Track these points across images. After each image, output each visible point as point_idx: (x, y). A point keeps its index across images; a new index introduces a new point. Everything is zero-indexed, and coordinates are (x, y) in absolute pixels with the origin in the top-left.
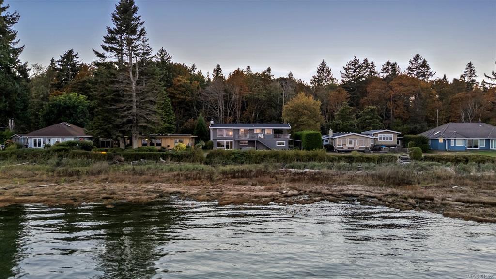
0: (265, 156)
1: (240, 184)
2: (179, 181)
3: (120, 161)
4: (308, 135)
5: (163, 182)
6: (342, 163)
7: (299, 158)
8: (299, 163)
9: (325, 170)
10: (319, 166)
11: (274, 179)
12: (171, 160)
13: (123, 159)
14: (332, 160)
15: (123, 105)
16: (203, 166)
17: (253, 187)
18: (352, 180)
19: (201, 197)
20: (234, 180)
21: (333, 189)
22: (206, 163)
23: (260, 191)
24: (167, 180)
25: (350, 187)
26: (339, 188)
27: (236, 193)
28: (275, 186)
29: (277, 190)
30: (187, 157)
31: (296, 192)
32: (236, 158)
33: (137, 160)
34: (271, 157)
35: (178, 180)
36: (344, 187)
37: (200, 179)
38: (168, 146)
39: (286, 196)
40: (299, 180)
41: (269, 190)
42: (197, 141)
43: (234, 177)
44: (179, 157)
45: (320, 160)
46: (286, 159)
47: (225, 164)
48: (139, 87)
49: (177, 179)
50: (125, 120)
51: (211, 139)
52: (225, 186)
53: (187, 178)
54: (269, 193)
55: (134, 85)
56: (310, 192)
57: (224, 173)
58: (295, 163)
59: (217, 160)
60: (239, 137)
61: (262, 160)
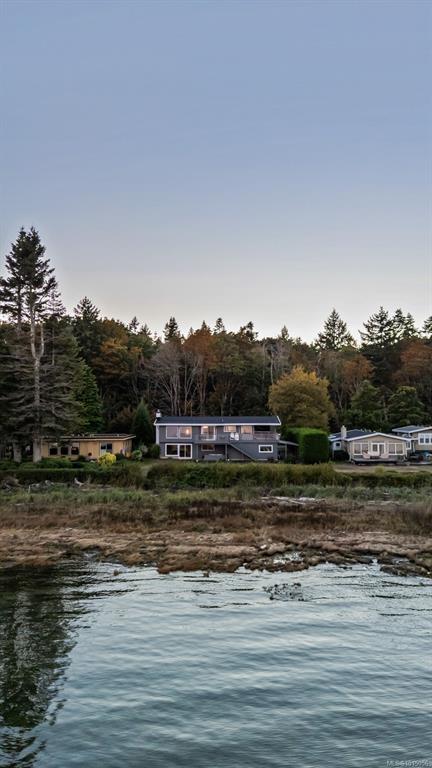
0: (239, 475)
1: (195, 529)
2: (99, 525)
3: (12, 484)
4: (307, 436)
5: (74, 526)
6: (360, 488)
7: (291, 478)
8: (292, 487)
9: (331, 500)
10: (322, 492)
11: (249, 521)
12: (92, 482)
13: (16, 481)
14: (344, 481)
15: (19, 396)
16: (141, 493)
17: (214, 537)
18: (371, 523)
19: (131, 557)
20: (186, 523)
21: (341, 539)
22: (146, 487)
23: (225, 543)
24: (81, 523)
25: (368, 536)
26: (350, 538)
27: (187, 549)
28: (249, 533)
29: (252, 543)
30: (117, 477)
31: (282, 547)
32: (192, 478)
33: (39, 482)
34: (248, 477)
35: (99, 522)
36: (359, 537)
37: (132, 520)
38: (90, 454)
39: (266, 555)
40: (289, 522)
41: (239, 542)
42: (135, 444)
43: (187, 516)
44: (104, 478)
45: (324, 483)
46: (270, 480)
47: (174, 490)
48: (46, 367)
49: (96, 521)
50: (21, 418)
51: (157, 442)
52: (171, 534)
53: (114, 518)
54: (237, 549)
55: (37, 363)
56: (304, 545)
57: (172, 506)
58: (285, 486)
59: (162, 481)
60: (200, 438)
61: (234, 482)
